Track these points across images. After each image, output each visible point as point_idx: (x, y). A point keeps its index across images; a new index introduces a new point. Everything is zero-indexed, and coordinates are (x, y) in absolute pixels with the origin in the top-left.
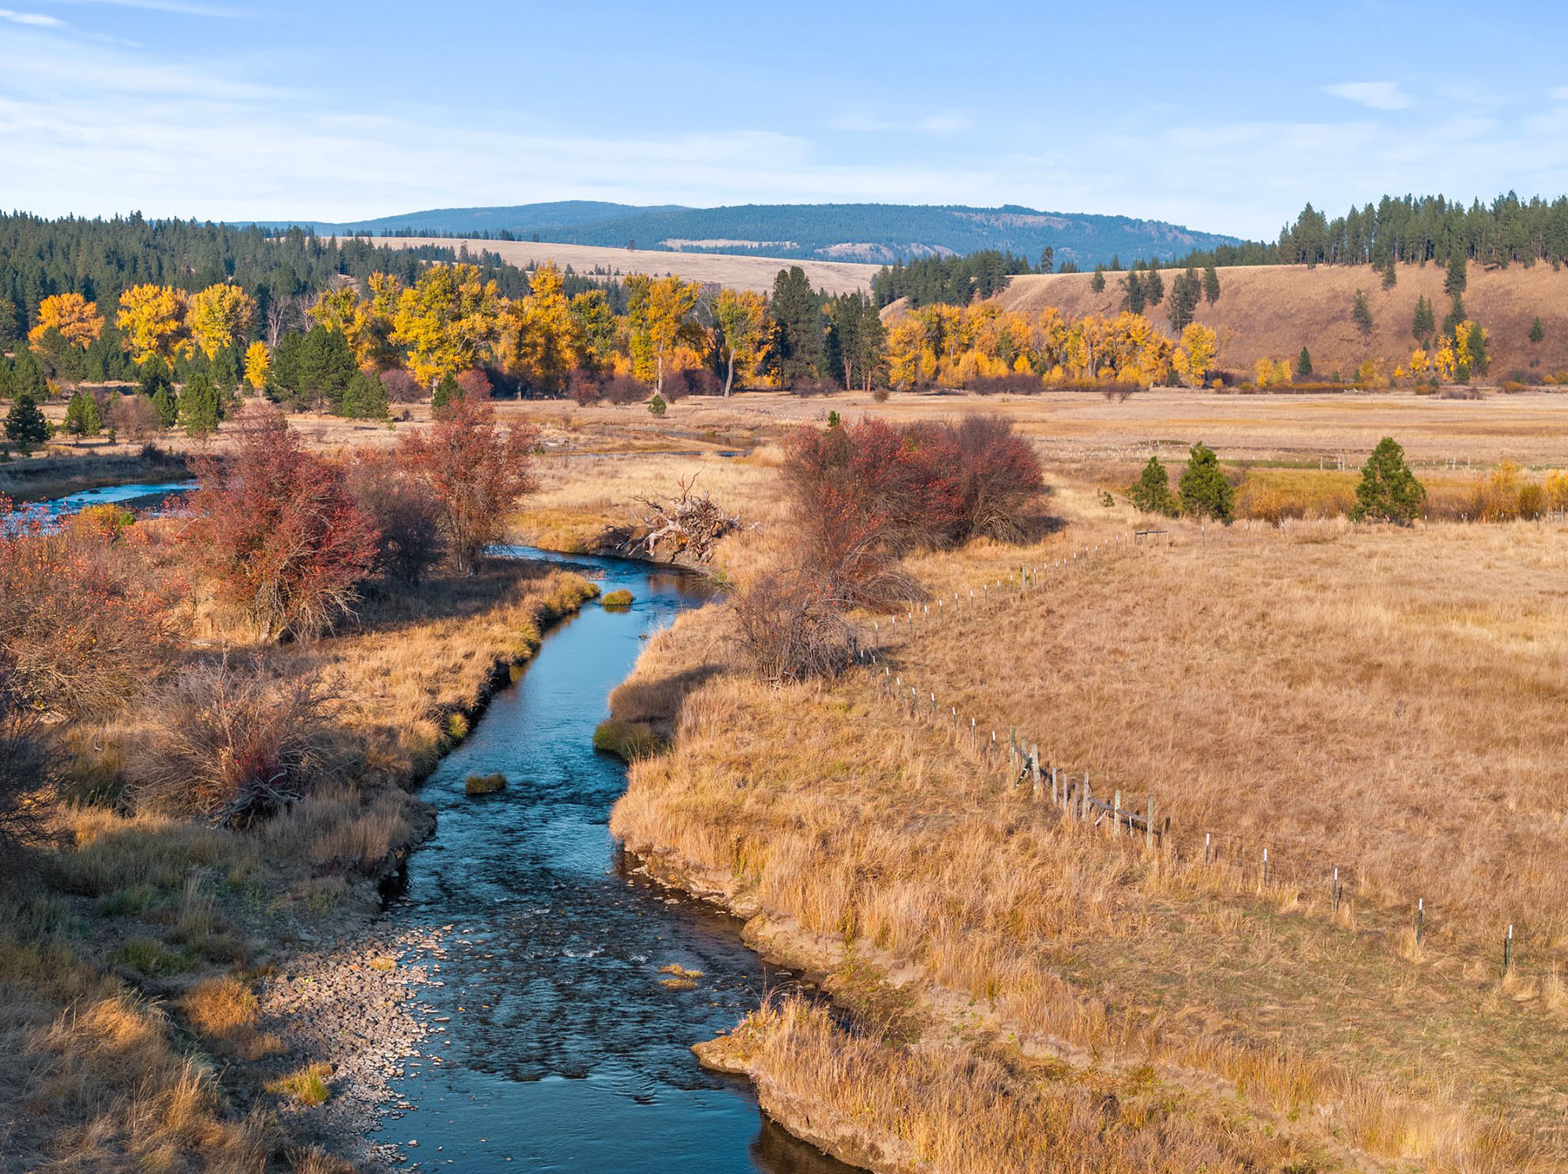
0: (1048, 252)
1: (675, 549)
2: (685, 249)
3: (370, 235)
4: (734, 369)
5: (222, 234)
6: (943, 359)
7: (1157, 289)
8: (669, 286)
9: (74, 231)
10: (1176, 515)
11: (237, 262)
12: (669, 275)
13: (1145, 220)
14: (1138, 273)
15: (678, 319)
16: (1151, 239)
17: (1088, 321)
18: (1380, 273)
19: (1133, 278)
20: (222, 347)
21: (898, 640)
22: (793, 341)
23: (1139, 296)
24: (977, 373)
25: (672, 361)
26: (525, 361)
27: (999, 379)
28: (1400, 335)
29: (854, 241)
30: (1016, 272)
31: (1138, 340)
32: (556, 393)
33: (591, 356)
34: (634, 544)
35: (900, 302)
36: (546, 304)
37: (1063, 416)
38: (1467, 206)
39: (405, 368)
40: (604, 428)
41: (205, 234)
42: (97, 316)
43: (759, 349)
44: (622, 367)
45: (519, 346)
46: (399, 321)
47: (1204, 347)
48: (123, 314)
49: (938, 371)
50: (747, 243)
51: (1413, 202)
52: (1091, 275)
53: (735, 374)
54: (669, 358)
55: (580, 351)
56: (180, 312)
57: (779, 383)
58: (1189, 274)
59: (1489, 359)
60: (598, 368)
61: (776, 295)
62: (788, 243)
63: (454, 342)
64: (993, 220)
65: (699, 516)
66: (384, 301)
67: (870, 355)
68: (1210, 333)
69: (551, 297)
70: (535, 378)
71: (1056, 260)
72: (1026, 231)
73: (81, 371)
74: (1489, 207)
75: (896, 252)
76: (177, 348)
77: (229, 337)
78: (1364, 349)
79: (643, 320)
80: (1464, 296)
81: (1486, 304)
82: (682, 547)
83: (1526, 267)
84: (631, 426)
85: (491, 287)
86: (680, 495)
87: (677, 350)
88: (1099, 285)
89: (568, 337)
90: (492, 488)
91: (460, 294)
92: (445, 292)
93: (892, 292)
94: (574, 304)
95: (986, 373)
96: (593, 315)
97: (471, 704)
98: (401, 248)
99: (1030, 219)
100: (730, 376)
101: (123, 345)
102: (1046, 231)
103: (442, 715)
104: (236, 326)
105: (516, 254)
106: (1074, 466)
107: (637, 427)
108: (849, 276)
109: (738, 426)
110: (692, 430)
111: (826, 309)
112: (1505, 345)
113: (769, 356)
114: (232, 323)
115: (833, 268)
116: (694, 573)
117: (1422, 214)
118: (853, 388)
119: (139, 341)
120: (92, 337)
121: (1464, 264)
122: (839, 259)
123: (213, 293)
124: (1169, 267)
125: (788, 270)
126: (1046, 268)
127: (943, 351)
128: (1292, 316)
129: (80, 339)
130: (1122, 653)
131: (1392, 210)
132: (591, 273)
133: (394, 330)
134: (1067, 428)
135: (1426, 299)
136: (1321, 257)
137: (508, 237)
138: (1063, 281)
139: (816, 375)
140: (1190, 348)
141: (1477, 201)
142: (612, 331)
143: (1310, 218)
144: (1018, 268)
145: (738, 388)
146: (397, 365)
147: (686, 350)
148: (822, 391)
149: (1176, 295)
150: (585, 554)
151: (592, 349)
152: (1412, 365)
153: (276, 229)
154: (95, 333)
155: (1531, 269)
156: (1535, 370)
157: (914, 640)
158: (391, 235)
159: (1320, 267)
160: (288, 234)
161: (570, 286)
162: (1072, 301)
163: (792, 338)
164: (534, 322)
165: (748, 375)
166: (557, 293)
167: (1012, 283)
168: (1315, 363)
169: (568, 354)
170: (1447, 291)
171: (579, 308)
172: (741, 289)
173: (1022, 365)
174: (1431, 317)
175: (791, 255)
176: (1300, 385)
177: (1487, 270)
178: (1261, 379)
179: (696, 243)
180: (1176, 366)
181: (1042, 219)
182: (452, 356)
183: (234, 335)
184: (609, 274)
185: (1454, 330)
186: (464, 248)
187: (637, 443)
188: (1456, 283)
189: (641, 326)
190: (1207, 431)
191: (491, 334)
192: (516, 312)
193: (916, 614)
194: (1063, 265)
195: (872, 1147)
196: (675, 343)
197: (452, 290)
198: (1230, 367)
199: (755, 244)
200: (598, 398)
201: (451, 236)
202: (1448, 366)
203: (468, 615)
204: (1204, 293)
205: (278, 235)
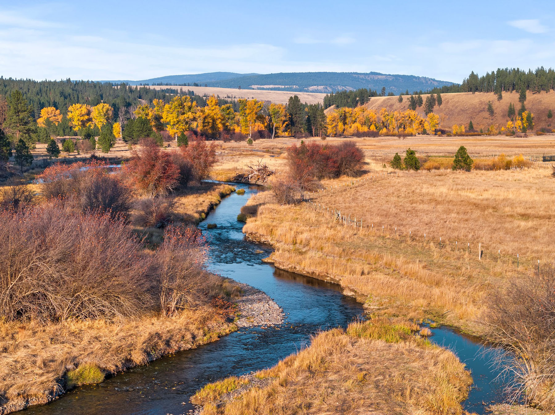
0: (384, 89)
1: (256, 180)
2: (258, 89)
3: (148, 85)
4: (275, 130)
5: (98, 86)
6: (346, 126)
7: (420, 101)
8: (253, 102)
9: (47, 86)
10: (402, 170)
11: (104, 95)
12: (253, 98)
13: (420, 77)
14: (414, 96)
15: (256, 113)
16: (423, 83)
17: (395, 113)
18: (497, 95)
19: (412, 98)
20: (103, 124)
21: (315, 197)
22: (295, 120)
23: (414, 104)
24: (358, 130)
25: (254, 127)
26: (206, 128)
27: (364, 132)
28: (504, 116)
29: (318, 85)
30: (373, 96)
31: (413, 119)
32: (216, 138)
33: (227, 126)
34: (245, 178)
35: (332, 107)
36: (212, 109)
37: (383, 144)
38: (527, 72)
39: (166, 131)
40: (232, 149)
41: (92, 85)
42: (60, 114)
43: (283, 123)
44: (237, 130)
45: (204, 123)
46: (164, 115)
47: (435, 121)
48: (69, 114)
49: (344, 130)
50: (280, 86)
51: (508, 70)
52: (398, 97)
53: (275, 131)
54: (253, 126)
55: (224, 124)
56: (89, 113)
57: (290, 135)
58: (432, 96)
59: (534, 124)
60: (229, 130)
61: (289, 105)
62: (295, 86)
63: (182, 122)
64: (367, 77)
65: (263, 170)
66: (158, 108)
67: (321, 125)
68: (437, 116)
69: (214, 106)
70: (209, 133)
71: (387, 92)
72: (378, 81)
73: (57, 133)
74: (534, 72)
75: (333, 89)
76: (88, 125)
77: (105, 121)
78: (492, 121)
79: (245, 114)
80: (525, 102)
81: (533, 105)
82: (259, 179)
83: (547, 92)
84: (241, 148)
85: (194, 103)
86: (258, 164)
87: (256, 124)
88: (401, 100)
89: (220, 120)
90: (205, 161)
91: (184, 106)
92: (179, 105)
93: (330, 103)
94: (221, 108)
95: (361, 131)
96: (228, 112)
97: (206, 211)
98: (159, 89)
99: (380, 77)
100: (274, 132)
101: (69, 124)
102: (386, 81)
103: (200, 213)
104: (108, 117)
105: (200, 91)
106: (379, 158)
107: (243, 148)
108: (316, 97)
109: (276, 148)
110: (261, 149)
111: (306, 109)
112: (539, 119)
113: (287, 125)
114: (106, 116)
115: (310, 95)
116: (262, 186)
117: (511, 75)
118: (315, 136)
119: (75, 123)
120: (58, 122)
121: (526, 91)
122: (313, 91)
123: (100, 106)
124: (425, 93)
125: (293, 96)
126: (383, 94)
127: (346, 123)
128: (466, 110)
129: (55, 122)
130: (372, 199)
131: (501, 73)
132: (226, 98)
133: (162, 118)
134: (382, 147)
135: (512, 104)
136: (477, 90)
137: (196, 85)
138: (388, 99)
139: (303, 132)
140: (430, 122)
141: (530, 70)
142: (234, 117)
143: (473, 76)
144: (374, 94)
145: (277, 136)
146: (163, 130)
147: (259, 124)
148: (304, 137)
149: (427, 103)
150: (230, 182)
151: (228, 124)
152: (507, 126)
153: (115, 83)
154: (59, 120)
155: (548, 93)
156: (550, 127)
157: (319, 197)
158: (155, 85)
159: (477, 93)
160: (121, 85)
161: (220, 102)
162: (391, 106)
163: (295, 119)
164: (208, 115)
165: (280, 132)
166: (216, 105)
167: (371, 100)
168: (474, 126)
169: (220, 126)
170: (520, 101)
171: (223, 110)
172: (278, 103)
173: (373, 128)
174: (514, 110)
175: (296, 90)
176: (468, 134)
177: (533, 94)
178: (454, 132)
179: (262, 87)
180: (425, 127)
181: (384, 77)
182: (182, 126)
183: (107, 120)
184: (232, 98)
185: (522, 114)
186: (181, 89)
187: (243, 153)
188: (523, 98)
189: (244, 116)
190: (426, 148)
191: (194, 119)
192: (203, 111)
193: (321, 192)
194: (389, 93)
195: (295, 267)
196: (255, 122)
197: (181, 105)
198: (446, 128)
199: (283, 87)
200: (230, 140)
201: (176, 85)
202: (520, 127)
203: (202, 193)
204: (437, 102)
205: (117, 85)
